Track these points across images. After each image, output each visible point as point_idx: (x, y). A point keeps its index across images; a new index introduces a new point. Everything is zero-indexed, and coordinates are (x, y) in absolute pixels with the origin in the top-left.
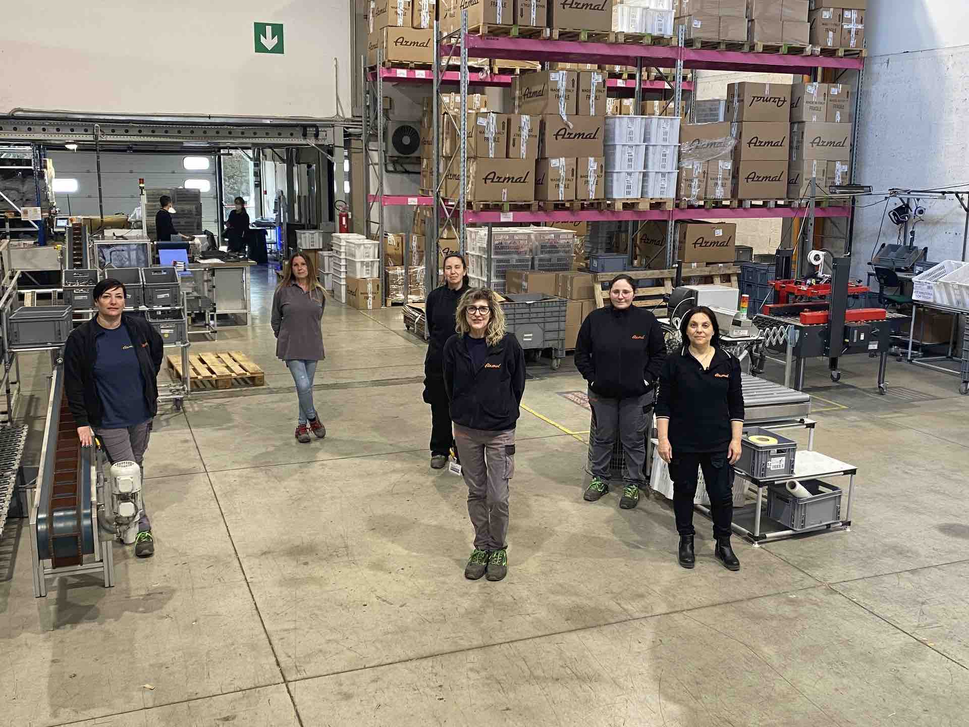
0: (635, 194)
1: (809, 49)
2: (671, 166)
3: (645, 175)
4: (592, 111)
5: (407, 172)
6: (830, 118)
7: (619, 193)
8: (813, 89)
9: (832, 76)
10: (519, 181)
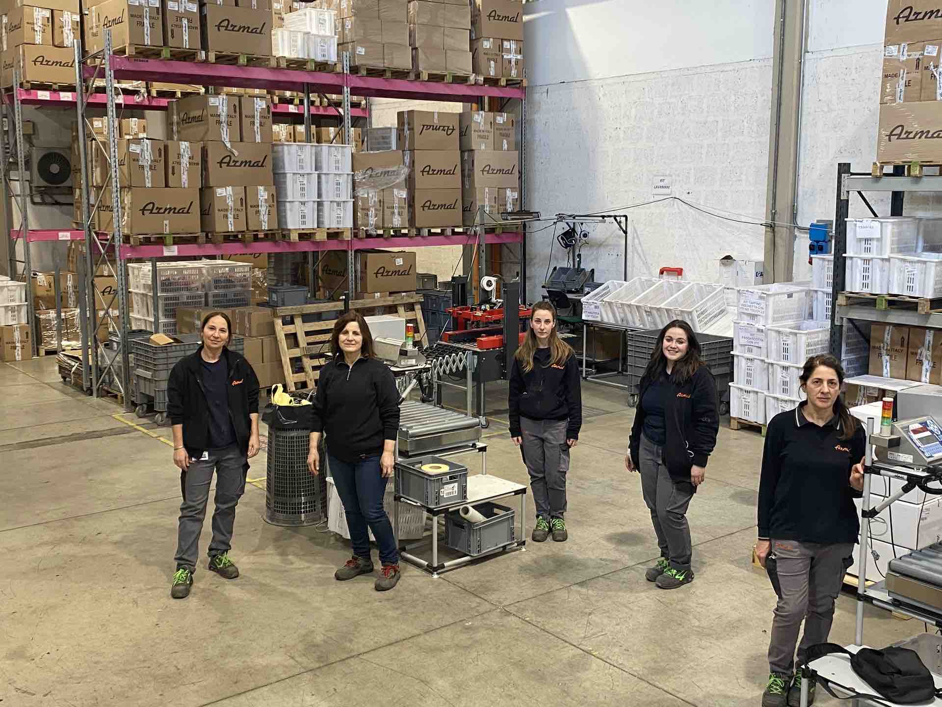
0: (311, 224)
1: (472, 77)
2: (345, 195)
3: (320, 204)
4: (258, 139)
5: (57, 203)
6: (497, 147)
7: (294, 223)
8: (479, 118)
9: (498, 105)
10: (181, 211)
